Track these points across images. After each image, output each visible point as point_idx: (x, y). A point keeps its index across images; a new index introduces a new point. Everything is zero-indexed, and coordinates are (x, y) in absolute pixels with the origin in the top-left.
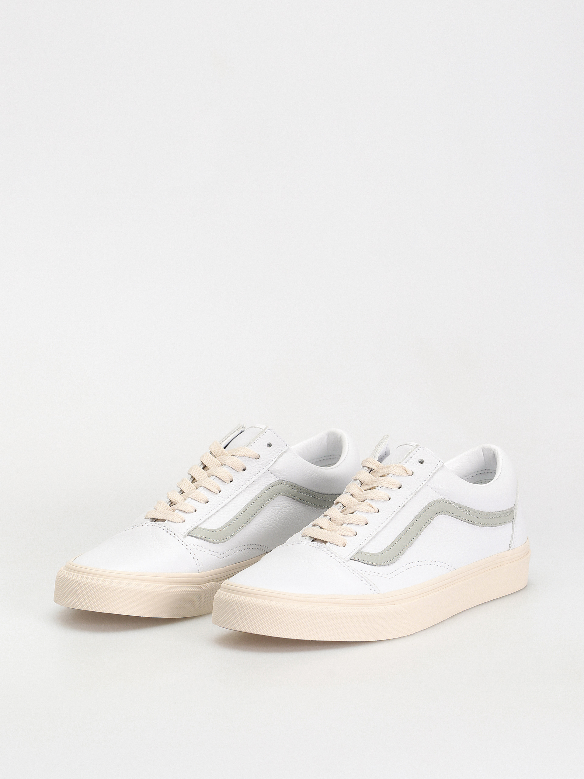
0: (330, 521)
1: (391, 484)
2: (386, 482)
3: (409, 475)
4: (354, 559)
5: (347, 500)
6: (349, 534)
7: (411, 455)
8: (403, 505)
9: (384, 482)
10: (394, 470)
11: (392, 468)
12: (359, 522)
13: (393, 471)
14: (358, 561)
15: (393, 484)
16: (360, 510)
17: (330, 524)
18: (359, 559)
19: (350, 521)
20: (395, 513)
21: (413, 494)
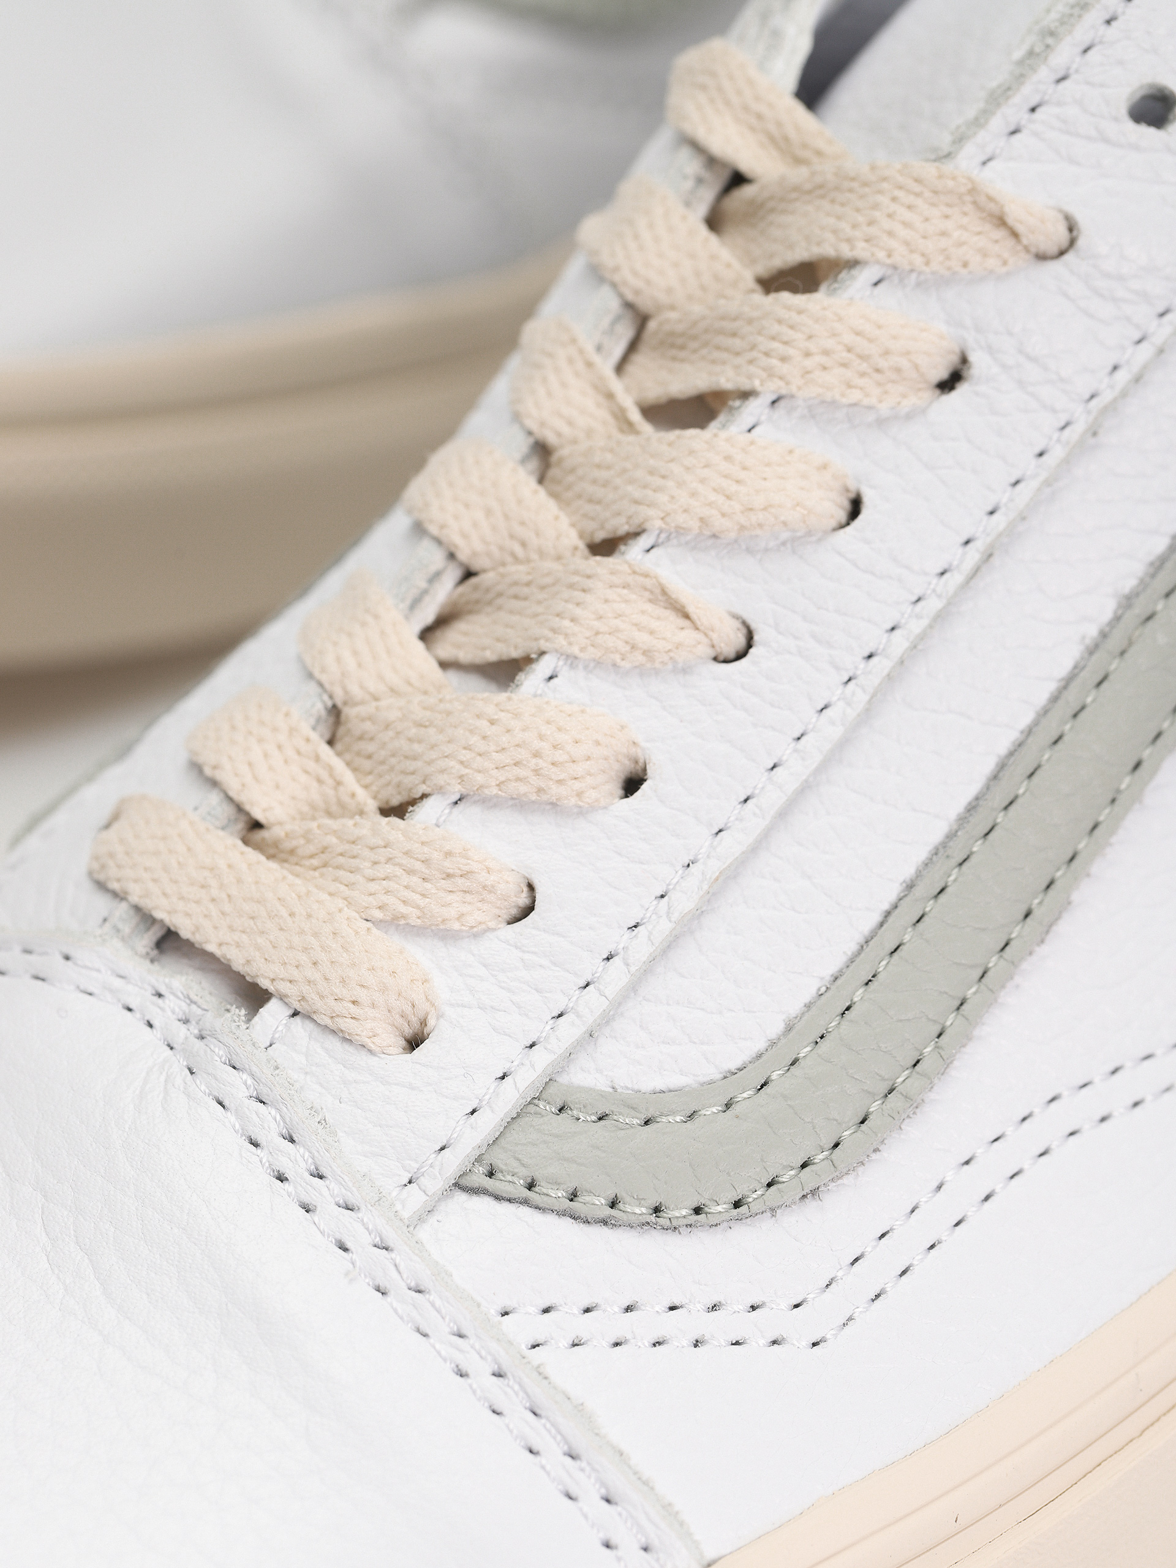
0: (325, 750)
1: (864, 366)
2: (826, 353)
3: (1042, 257)
4: (488, 1183)
5: (489, 512)
6: (460, 917)
7: (1064, 55)
8: (973, 555)
9: (808, 354)
10: (903, 232)
11: (884, 200)
12: (560, 782)
13: (890, 234)
14: (525, 1202)
15: (883, 363)
16: (575, 650)
17: (325, 775)
18: (531, 1186)
19: (480, 778)
20: (899, 643)
21: (1073, 433)
